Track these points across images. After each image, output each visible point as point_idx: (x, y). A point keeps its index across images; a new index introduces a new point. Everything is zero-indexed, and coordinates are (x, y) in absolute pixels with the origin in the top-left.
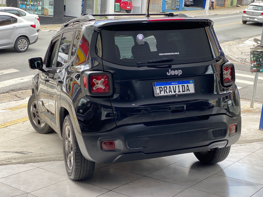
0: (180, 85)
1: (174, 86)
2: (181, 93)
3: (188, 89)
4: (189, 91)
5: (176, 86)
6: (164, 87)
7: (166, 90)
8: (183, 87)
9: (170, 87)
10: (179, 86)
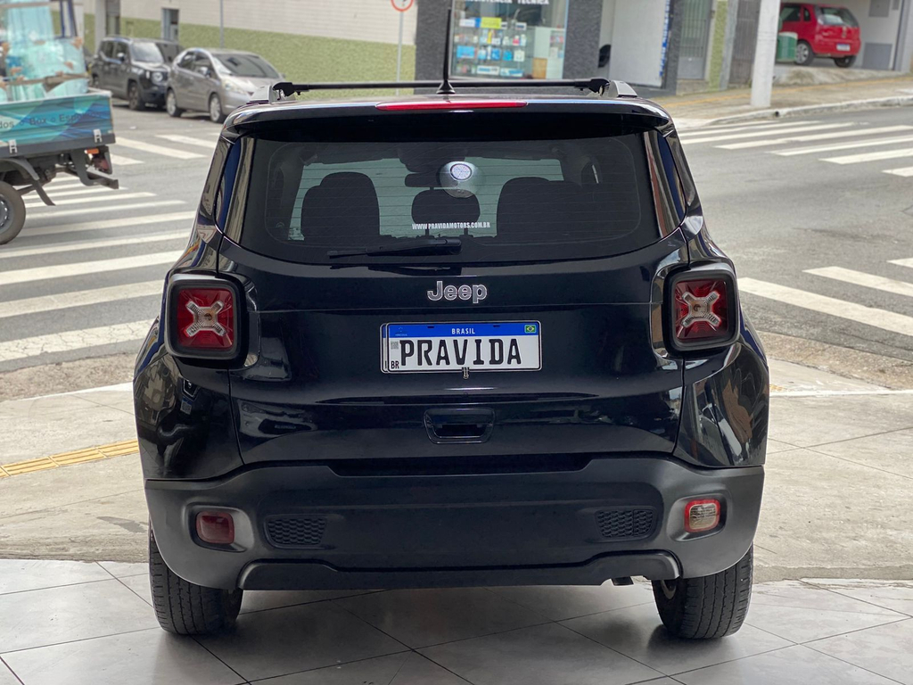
0: (485, 340)
1: (461, 340)
2: (487, 366)
3: (514, 353)
4: (519, 362)
5: (466, 341)
6: (420, 343)
7: (426, 352)
8: (497, 345)
9: (443, 343)
10: (478, 342)
